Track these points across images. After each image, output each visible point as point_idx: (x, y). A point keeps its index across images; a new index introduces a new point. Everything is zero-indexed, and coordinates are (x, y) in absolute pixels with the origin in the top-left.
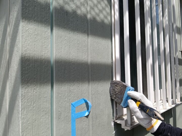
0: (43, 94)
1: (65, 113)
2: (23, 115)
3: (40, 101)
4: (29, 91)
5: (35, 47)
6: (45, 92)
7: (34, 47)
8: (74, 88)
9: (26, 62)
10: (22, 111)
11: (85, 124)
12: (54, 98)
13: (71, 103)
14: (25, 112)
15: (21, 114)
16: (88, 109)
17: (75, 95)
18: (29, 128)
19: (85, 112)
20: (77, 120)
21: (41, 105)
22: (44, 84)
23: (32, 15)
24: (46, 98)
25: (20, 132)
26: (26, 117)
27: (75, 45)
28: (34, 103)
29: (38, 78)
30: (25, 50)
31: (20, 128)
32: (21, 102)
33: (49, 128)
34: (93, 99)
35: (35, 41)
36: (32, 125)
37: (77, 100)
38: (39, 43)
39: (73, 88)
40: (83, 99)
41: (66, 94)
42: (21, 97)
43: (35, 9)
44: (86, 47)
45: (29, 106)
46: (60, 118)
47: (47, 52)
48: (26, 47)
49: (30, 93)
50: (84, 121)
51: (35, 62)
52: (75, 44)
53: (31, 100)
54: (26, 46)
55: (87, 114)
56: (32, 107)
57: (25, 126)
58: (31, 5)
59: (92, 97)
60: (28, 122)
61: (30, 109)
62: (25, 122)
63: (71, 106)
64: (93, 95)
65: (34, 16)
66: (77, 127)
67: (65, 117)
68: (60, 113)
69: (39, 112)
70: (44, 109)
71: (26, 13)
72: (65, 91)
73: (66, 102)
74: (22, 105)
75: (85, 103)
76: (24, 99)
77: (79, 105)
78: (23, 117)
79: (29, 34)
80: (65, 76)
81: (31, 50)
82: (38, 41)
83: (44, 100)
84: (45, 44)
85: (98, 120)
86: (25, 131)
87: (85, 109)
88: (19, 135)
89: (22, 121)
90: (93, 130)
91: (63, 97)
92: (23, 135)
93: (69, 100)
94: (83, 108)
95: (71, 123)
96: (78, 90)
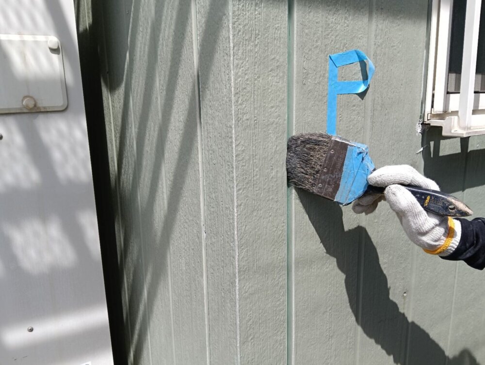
0: (273, 19)
1: (316, 74)
2: (236, 59)
3: (266, 35)
4: (247, 6)
6: (276, 16)
8: (335, 20)
10: (235, 48)
11: (356, 112)
12: (295, 36)
13: (328, 56)
14: (240, 51)
15: (234, 56)
16: (365, 77)
17: (338, 38)
18: (248, 89)
19: (359, 85)
20: (339, 97)
21: (270, 44)
24: (278, 30)
25: (233, 93)
26: (242, 63)
28: (256, 38)
31: (232, 84)
32: (233, 28)
33: (283, 99)
36: (253, 85)
37: (342, 50)
40: (356, 51)
41: (318, 30)
42: (233, 18)
45: (246, 40)
46: (304, 84)
49: (249, 11)
50: (354, 104)
53: (250, 29)
55: (362, 88)
56: (252, 44)
57: (241, 82)
59: (375, 52)
60: (247, 77)
61: (249, 48)
62: (239, 74)
63: (328, 63)
64: (379, 46)
66: (340, 114)
67: (316, 84)
68: (305, 71)
69: (266, 59)
70: (275, 56)
72: (317, 23)
73: (318, 50)
74: (234, 35)
75: (360, 62)
76: (237, 23)
77: (345, 63)
78: (236, 62)
83: (276, 35)
85: (387, 110)
86: (241, 94)
87: (357, 78)
88: (230, 101)
89: (235, 71)
90: (372, 130)
91: (314, 37)
92: (237, 101)
93: (324, 47)
94: (355, 74)
95: (327, 101)
96: (345, 27)
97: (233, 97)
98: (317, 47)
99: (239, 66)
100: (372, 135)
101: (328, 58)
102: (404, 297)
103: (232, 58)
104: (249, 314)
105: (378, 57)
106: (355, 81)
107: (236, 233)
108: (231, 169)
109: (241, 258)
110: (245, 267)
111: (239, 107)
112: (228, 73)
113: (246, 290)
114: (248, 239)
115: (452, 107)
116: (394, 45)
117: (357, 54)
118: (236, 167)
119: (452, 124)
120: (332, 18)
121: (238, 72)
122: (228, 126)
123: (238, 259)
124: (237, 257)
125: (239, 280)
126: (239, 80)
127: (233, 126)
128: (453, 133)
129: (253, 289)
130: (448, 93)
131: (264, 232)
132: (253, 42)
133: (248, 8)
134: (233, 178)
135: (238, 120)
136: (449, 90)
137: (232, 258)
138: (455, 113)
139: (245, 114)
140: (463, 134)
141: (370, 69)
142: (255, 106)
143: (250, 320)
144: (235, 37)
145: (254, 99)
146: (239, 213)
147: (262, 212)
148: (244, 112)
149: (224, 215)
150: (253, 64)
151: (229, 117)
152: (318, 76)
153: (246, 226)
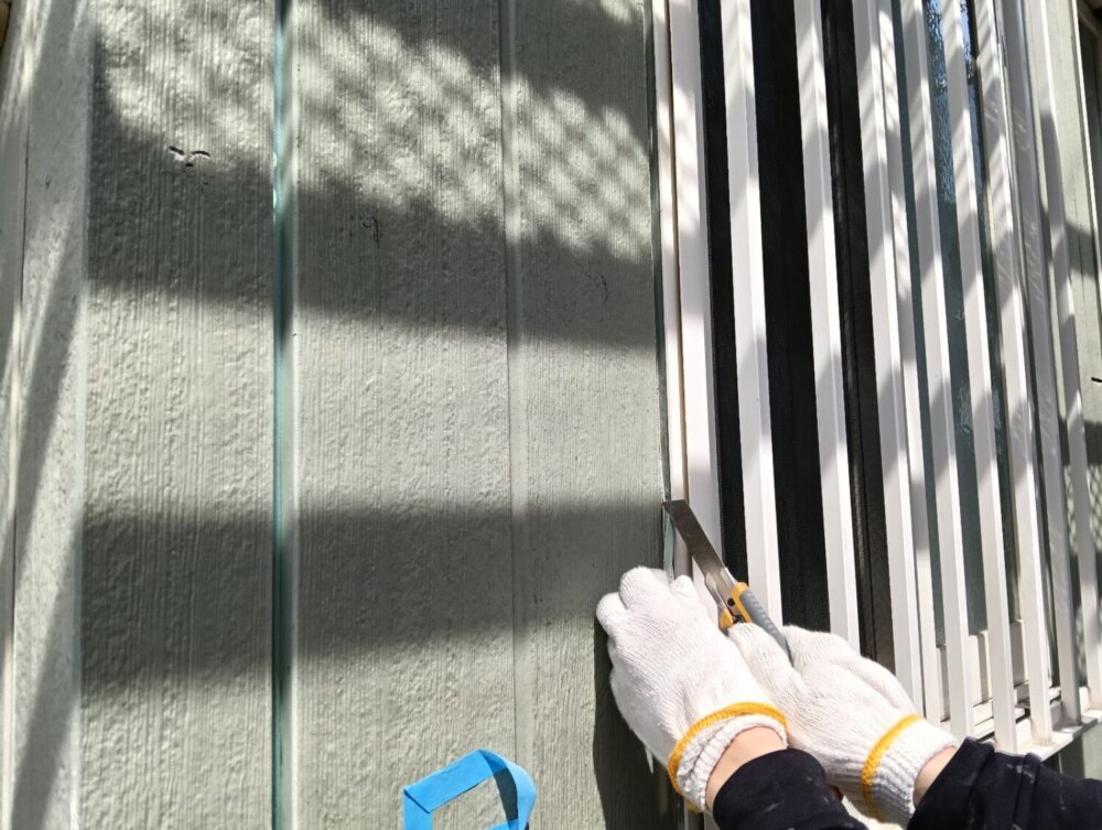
0: (222, 746)
3: (199, 796)
4: (133, 737)
5: (171, 458)
6: (232, 736)
7: (166, 456)
8: (419, 689)
9: (113, 559)
12: (296, 769)
13: (401, 790)
17: (427, 735)
21: (210, 819)
22: (228, 684)
23: (158, 262)
24: (239, 772)
27: (429, 415)
28: (161, 815)
29: (187, 653)
30: (111, 486)
32: (83, 811)
34: (546, 748)
35: (172, 420)
37: (443, 762)
38: (198, 431)
39: (413, 692)
40: (482, 753)
41: (367, 733)
42: (83, 785)
43: (178, 222)
44: (498, 418)
47: (252, 479)
48: (117, 461)
49: (139, 748)
51: (169, 552)
52: (428, 410)
53: (143, 798)
54: (118, 455)
58: (151, 201)
59: (539, 736)
63: (402, 809)
64: (547, 717)
65: (168, 264)
71: (116, 251)
72: (362, 715)
73: (369, 787)
75: (496, 776)
76: (96, 795)
77: (452, 794)
79: (133, 381)
80: (362, 621)
81: (146, 479)
82: (195, 417)
83: (231, 788)
84: (234, 431)
87: (491, 820)
91: (353, 754)
93: (388, 772)
94: (482, 812)
96: (448, 700)
98: (364, 779)
101: (401, 795)
120: (410, 689)
133: (137, 740)
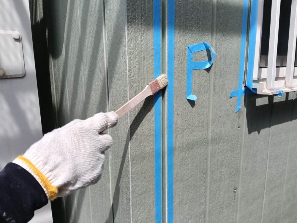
1: (179, 57)
2: (130, 49)
10: (129, 42)
11: (204, 80)
13: (187, 46)
14: (132, 44)
15: (128, 47)
16: (210, 59)
18: (138, 67)
19: (206, 64)
20: (194, 71)
21: (151, 40)
25: (128, 70)
26: (133, 51)
28: (142, 36)
31: (127, 64)
32: (128, 30)
36: (140, 65)
37: (196, 43)
40: (204, 43)
41: (181, 31)
42: (128, 24)
45: (136, 37)
49: (137, 19)
50: (203, 75)
53: (138, 31)
55: (208, 66)
56: (139, 40)
59: (216, 44)
60: (136, 60)
61: (138, 42)
63: (187, 50)
64: (218, 40)
66: (195, 82)
67: (179, 64)
69: (148, 49)
72: (180, 26)
74: (128, 34)
75: (206, 49)
76: (130, 27)
77: (197, 51)
78: (130, 50)
85: (223, 78)
86: (133, 70)
87: (205, 59)
88: (126, 74)
89: (129, 56)
90: (214, 91)
91: (178, 35)
92: (130, 75)
93: (184, 41)
94: (203, 57)
95: (186, 74)
96: (197, 29)
97: (128, 72)
98: (180, 41)
99: (131, 53)
100: (214, 94)
101: (187, 47)
102: (235, 192)
103: (127, 48)
104: (138, 207)
105: (218, 46)
106: (204, 61)
107: (130, 156)
108: (127, 117)
109: (133, 172)
110: (136, 178)
111: (131, 79)
112: (124, 57)
113: (136, 192)
114: (138, 160)
115: (263, 77)
116: (227, 39)
117: (205, 45)
118: (130, 116)
119: (263, 87)
120: (190, 23)
121: (131, 57)
122: (125, 90)
123: (131, 173)
124: (130, 172)
125: (132, 186)
126: (131, 62)
127: (128, 90)
128: (263, 93)
129: (141, 191)
130: (260, 68)
131: (148, 155)
132: (140, 38)
133: (137, 17)
134: (128, 122)
135: (131, 86)
136: (261, 66)
137: (127, 172)
138: (265, 80)
139: (135, 83)
140: (269, 93)
141: (213, 54)
142: (142, 78)
143: (139, 210)
144: (129, 35)
145: (141, 73)
146: (132, 144)
147: (146, 143)
148: (135, 81)
149: (122, 145)
150: (141, 52)
151: (125, 84)
152: (181, 59)
153: (136, 152)
